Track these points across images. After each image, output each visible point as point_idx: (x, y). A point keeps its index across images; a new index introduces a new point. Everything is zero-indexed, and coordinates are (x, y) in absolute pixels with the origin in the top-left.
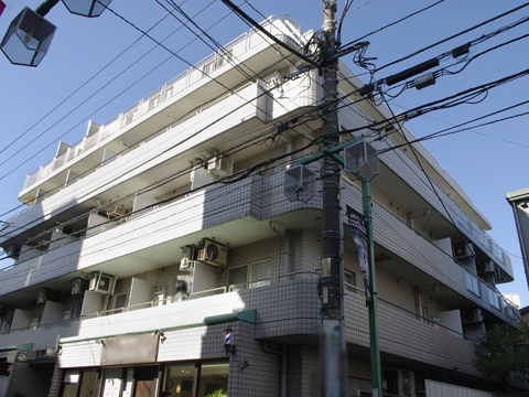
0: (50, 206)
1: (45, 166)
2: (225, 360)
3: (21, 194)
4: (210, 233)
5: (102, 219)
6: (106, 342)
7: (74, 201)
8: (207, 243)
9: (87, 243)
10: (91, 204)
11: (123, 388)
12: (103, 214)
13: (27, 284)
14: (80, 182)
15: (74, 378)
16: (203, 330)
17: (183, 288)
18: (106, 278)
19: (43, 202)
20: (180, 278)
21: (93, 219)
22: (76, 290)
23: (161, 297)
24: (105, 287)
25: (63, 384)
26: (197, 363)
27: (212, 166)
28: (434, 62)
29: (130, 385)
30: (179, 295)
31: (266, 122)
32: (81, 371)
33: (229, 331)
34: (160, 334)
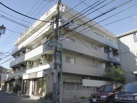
0: (20, 47)
1: (18, 38)
2: (45, 77)
3: (15, 44)
4: (45, 53)
5: (29, 50)
6: (29, 74)
7: (23, 46)
8: (45, 55)
9: (26, 55)
10: (26, 47)
11: (33, 83)
12: (28, 49)
13: (17, 64)
14: (24, 42)
15: (25, 81)
16: (43, 72)
17: (41, 64)
18: (30, 62)
19: (18, 46)
20: (41, 62)
21: (27, 50)
22: (25, 64)
23: (40, 65)
24: (30, 64)
25: (24, 83)
26: (43, 78)
27: (45, 39)
28: (69, 23)
29: (34, 82)
30: (41, 65)
31: (53, 30)
32: (26, 80)
33: (46, 72)
34: (37, 73)
